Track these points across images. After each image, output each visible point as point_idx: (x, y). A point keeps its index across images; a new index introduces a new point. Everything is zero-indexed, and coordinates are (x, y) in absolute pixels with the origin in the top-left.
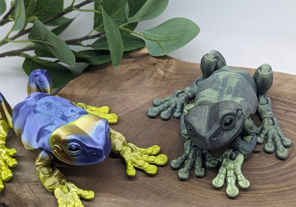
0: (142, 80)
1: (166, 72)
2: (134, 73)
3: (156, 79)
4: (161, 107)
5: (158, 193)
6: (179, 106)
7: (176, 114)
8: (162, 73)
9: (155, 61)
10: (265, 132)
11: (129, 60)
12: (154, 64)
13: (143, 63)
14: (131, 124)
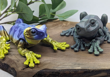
0: (58, 27)
1: (66, 25)
2: (55, 25)
3: (63, 26)
4: (66, 32)
5: (67, 56)
6: (72, 32)
7: (72, 34)
8: (65, 25)
9: (62, 22)
10: (107, 37)
11: (52, 22)
12: (62, 23)
13: (58, 23)
14: (54, 38)
